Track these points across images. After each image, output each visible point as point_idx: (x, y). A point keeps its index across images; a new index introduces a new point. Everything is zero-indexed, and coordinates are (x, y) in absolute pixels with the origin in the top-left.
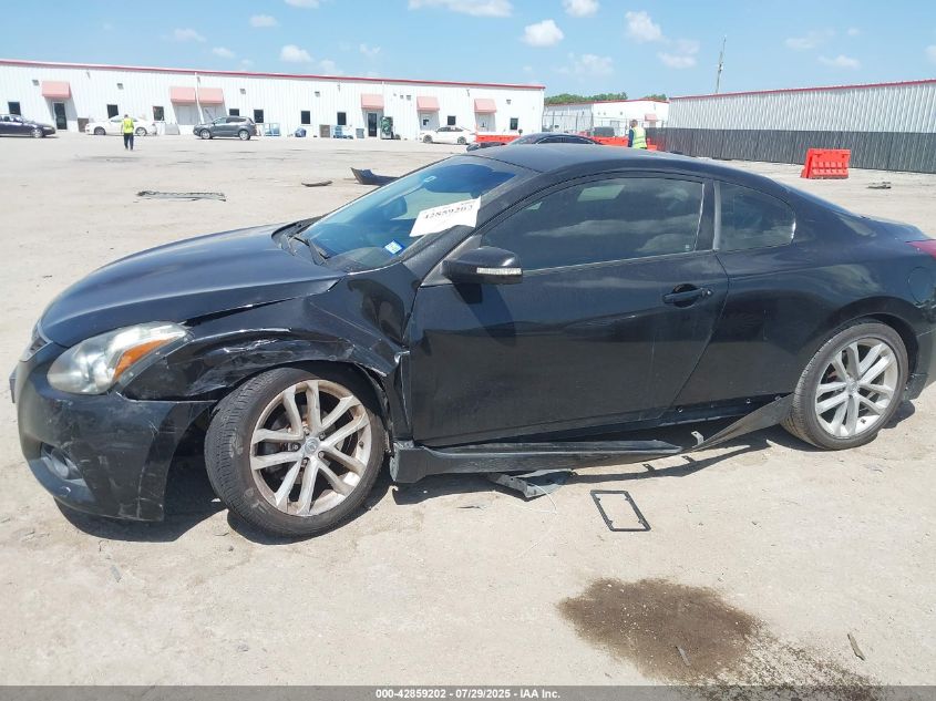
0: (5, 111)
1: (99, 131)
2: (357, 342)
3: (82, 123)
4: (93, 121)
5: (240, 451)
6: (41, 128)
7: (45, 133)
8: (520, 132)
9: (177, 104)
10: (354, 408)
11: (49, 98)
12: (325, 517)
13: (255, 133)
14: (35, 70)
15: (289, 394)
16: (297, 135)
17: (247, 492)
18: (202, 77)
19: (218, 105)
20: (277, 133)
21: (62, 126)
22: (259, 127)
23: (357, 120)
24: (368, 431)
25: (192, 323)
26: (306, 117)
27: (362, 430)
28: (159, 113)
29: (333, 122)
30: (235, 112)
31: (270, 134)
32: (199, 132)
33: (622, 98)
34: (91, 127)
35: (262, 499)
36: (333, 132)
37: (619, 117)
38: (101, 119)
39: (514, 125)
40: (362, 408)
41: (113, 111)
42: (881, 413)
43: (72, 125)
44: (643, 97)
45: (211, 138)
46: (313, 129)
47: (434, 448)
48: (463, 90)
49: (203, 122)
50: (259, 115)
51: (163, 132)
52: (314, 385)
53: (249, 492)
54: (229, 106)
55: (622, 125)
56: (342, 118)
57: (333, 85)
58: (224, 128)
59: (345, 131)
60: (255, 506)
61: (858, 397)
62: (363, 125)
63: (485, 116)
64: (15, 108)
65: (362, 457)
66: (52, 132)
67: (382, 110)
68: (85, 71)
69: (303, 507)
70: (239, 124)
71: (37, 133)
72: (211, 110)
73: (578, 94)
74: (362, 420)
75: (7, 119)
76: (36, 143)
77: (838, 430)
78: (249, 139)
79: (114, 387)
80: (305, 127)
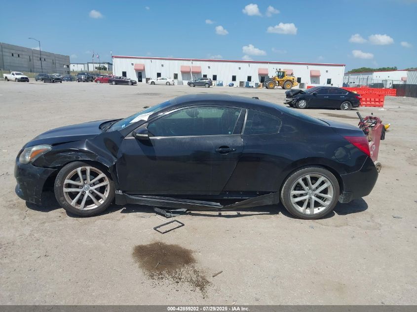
0: (121, 75)
1: (153, 83)
2: (100, 155)
3: (147, 80)
4: (151, 79)
5: (60, 185)
6: (131, 81)
7: (133, 83)
8: (332, 85)
9: (183, 73)
10: (104, 178)
11: (136, 70)
12: (89, 211)
13: (211, 85)
14: (133, 59)
15: (79, 170)
16: (230, 86)
17: (61, 198)
18: (194, 62)
19: (199, 73)
20: (221, 85)
21: (140, 81)
22: (214, 82)
23: (256, 80)
24: (109, 186)
25: (53, 145)
26: (234, 78)
27: (107, 185)
28: (176, 76)
29: (246, 80)
30: (205, 76)
31: (218, 85)
32: (189, 84)
33: (394, 69)
34: (150, 81)
35: (66, 201)
36: (245, 84)
37: (387, 78)
38: (154, 78)
39: (329, 81)
40: (106, 178)
41: (159, 75)
42: (327, 206)
43: (144, 80)
44: (405, 69)
45: (194, 86)
46: (237, 83)
47: (129, 194)
48: (305, 66)
49: (192, 80)
50: (215, 78)
51: (177, 84)
52: (88, 168)
53: (62, 198)
54: (203, 74)
55: (388, 83)
56: (249, 79)
57: (247, 64)
58: (199, 83)
59: (251, 84)
60: (64, 203)
61: (314, 198)
62: (258, 81)
63: (315, 78)
64: (124, 74)
65: (106, 195)
66: (136, 83)
67: (267, 75)
68: (150, 60)
69: (81, 207)
70: (207, 81)
71: (130, 83)
72: (196, 75)
73: (371, 68)
74: (106, 182)
75: (120, 78)
76: (129, 87)
77: (304, 211)
78: (209, 87)
79: (29, 162)
80: (234, 82)
